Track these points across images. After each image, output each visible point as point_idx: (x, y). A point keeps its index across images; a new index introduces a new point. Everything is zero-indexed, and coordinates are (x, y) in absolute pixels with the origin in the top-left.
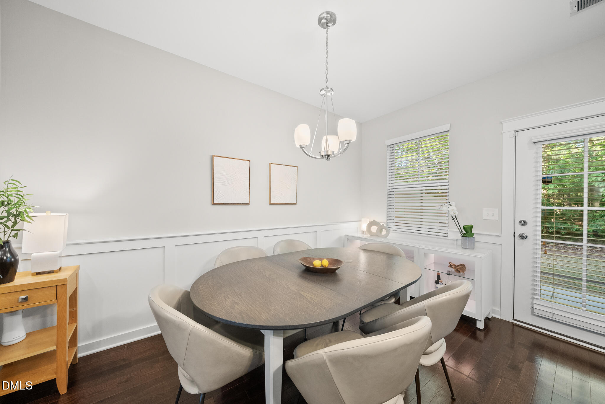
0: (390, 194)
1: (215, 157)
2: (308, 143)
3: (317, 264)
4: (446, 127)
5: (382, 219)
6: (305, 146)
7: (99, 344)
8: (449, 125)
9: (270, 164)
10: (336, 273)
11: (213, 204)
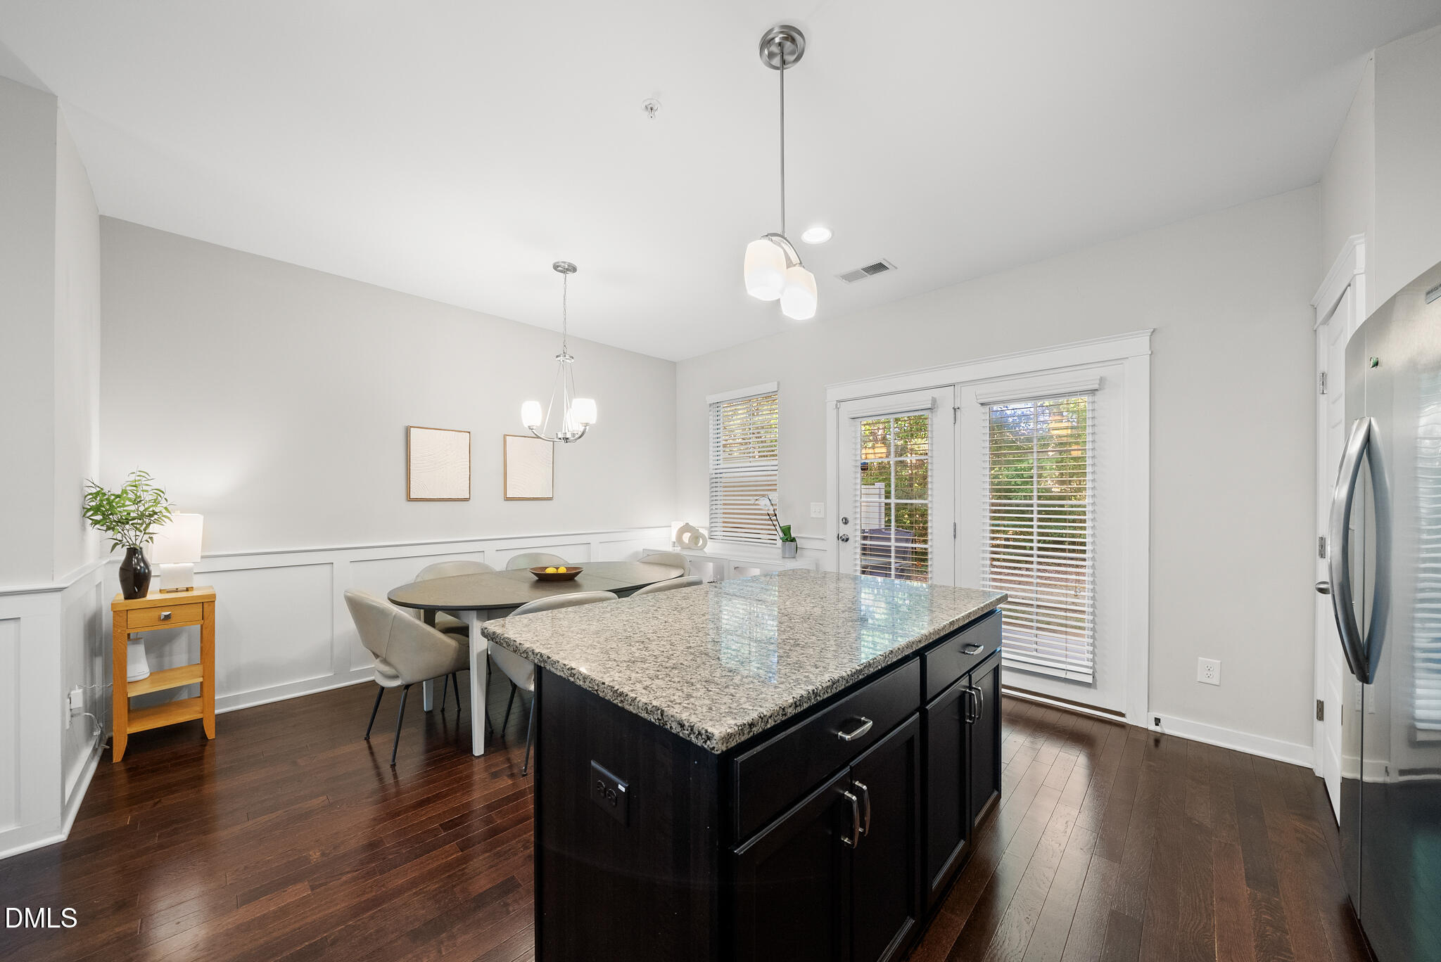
0: (714, 482)
1: (412, 429)
2: (539, 423)
3: (550, 571)
4: (771, 387)
5: (700, 521)
6: (534, 428)
7: (237, 699)
8: (776, 383)
9: (505, 436)
10: (575, 581)
11: (410, 499)
